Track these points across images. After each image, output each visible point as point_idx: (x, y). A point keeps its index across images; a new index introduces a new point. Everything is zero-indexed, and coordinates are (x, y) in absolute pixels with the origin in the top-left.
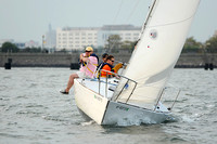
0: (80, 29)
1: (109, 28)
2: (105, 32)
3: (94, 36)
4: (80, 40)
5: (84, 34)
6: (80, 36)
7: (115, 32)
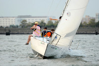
0: (7, 17)
1: (21, 17)
2: (19, 19)
3: (14, 21)
4: (8, 22)
5: (9, 20)
6: (8, 21)
7: (23, 19)
